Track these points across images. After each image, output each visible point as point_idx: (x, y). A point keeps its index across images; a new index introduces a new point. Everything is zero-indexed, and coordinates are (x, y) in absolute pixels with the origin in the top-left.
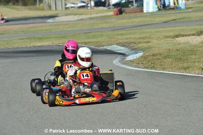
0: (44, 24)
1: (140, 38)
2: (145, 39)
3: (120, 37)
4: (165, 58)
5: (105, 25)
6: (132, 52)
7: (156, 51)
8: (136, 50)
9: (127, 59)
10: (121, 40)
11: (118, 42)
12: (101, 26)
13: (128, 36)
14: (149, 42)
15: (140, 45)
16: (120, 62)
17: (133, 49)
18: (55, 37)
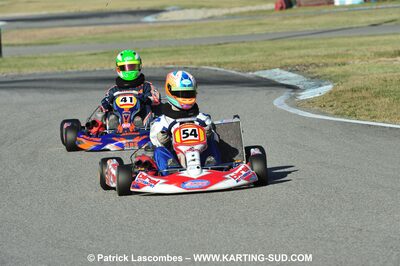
0: (138, 26)
1: (328, 56)
2: (336, 58)
3: (286, 52)
4: (376, 97)
5: (256, 30)
6: (312, 83)
7: (358, 82)
8: (318, 80)
9: (301, 98)
10: (289, 58)
11: (283, 62)
12: (249, 31)
13: (303, 52)
14: (344, 64)
15: (327, 70)
16: (286, 102)
17: (312, 78)
18: (160, 52)
